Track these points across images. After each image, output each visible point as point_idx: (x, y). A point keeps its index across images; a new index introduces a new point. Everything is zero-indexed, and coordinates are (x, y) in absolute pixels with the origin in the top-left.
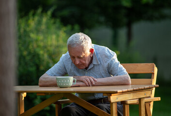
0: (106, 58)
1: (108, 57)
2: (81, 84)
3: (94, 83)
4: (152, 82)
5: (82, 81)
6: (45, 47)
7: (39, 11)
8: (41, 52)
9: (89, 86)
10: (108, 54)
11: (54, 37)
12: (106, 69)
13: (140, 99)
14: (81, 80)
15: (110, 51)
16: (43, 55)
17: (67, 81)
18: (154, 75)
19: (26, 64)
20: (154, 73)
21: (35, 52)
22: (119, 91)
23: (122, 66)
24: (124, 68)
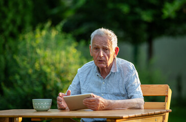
4: (165, 105)
7: (48, 24)
8: (48, 70)
11: (63, 53)
16: (50, 73)
18: (167, 98)
19: (32, 83)
20: (167, 96)
21: (41, 70)
22: (124, 117)
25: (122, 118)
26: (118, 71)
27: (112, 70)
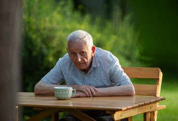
0: (108, 64)
1: (111, 63)
2: (81, 94)
3: (95, 94)
4: (156, 88)
5: (81, 91)
6: (38, 30)
8: (34, 37)
9: (90, 97)
10: (111, 59)
11: (47, 19)
12: (108, 76)
13: (145, 114)
14: (81, 89)
15: (113, 56)
17: (66, 92)
20: (158, 79)
23: (125, 74)
24: (127, 77)
25: (121, 110)
26: (99, 65)
27: (94, 65)
